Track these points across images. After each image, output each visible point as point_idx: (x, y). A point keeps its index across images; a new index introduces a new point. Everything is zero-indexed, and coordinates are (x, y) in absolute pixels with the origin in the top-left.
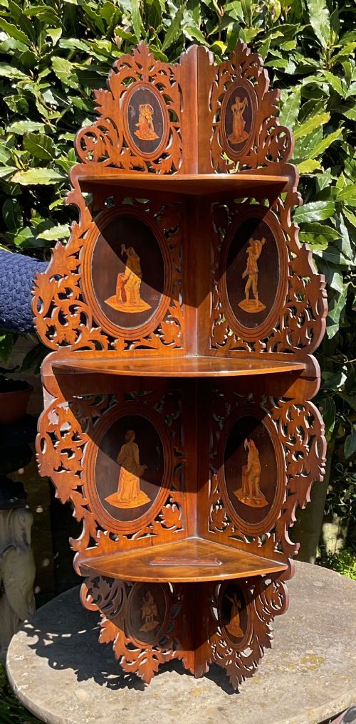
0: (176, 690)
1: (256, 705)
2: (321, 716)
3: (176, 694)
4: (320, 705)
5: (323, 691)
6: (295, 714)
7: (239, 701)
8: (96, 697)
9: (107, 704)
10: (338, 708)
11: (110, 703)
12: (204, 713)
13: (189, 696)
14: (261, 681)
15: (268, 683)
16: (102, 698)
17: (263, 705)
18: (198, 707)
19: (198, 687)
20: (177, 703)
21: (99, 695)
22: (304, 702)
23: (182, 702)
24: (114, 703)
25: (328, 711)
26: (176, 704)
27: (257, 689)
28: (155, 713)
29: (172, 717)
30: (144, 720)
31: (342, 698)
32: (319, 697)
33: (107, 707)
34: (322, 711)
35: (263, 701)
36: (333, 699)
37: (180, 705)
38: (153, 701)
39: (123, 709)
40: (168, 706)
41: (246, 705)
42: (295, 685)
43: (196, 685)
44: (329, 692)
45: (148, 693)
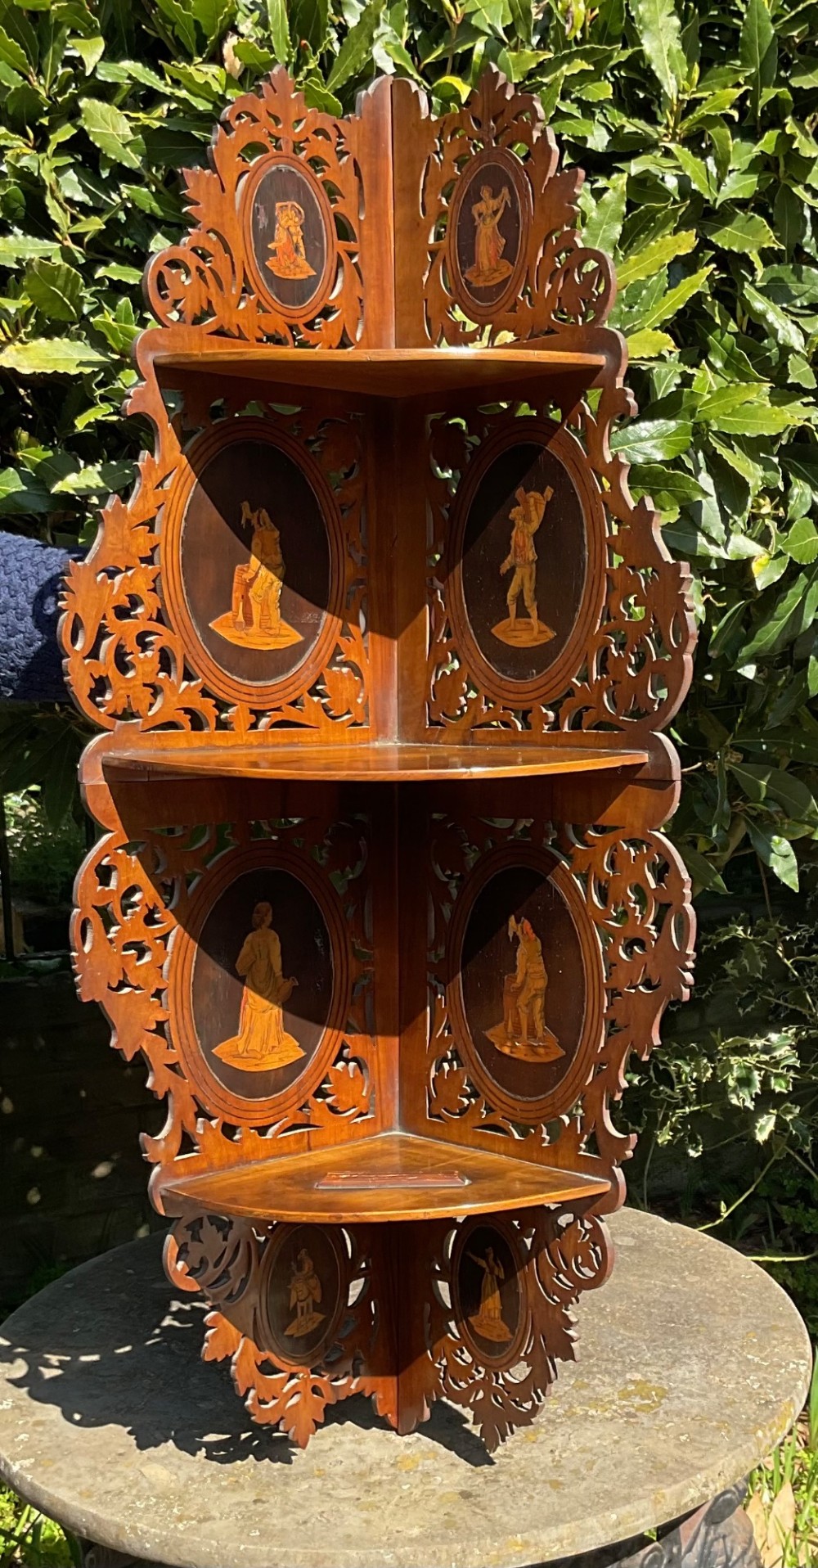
0: (361, 1459)
1: (539, 1486)
2: (678, 1503)
3: (363, 1467)
4: (676, 1482)
5: (677, 1453)
6: (627, 1500)
7: (502, 1478)
8: (191, 1479)
9: (217, 1493)
10: (712, 1487)
11: (223, 1489)
12: (433, 1503)
13: (392, 1471)
14: (541, 1437)
15: (559, 1440)
16: (205, 1480)
17: (556, 1485)
18: (417, 1492)
19: (408, 1452)
20: (368, 1484)
21: (196, 1474)
22: (641, 1475)
23: (380, 1483)
24: (234, 1490)
25: (693, 1493)
26: (369, 1488)
27: (535, 1453)
28: (326, 1507)
29: (364, 1515)
30: (305, 1522)
31: (718, 1468)
32: (671, 1465)
33: (218, 1498)
34: (682, 1494)
35: (554, 1477)
36: (701, 1469)
37: (377, 1489)
38: (318, 1483)
39: (255, 1502)
40: (353, 1493)
41: (521, 1485)
42: (616, 1442)
43: (402, 1447)
44: (689, 1455)
45: (303, 1469)
